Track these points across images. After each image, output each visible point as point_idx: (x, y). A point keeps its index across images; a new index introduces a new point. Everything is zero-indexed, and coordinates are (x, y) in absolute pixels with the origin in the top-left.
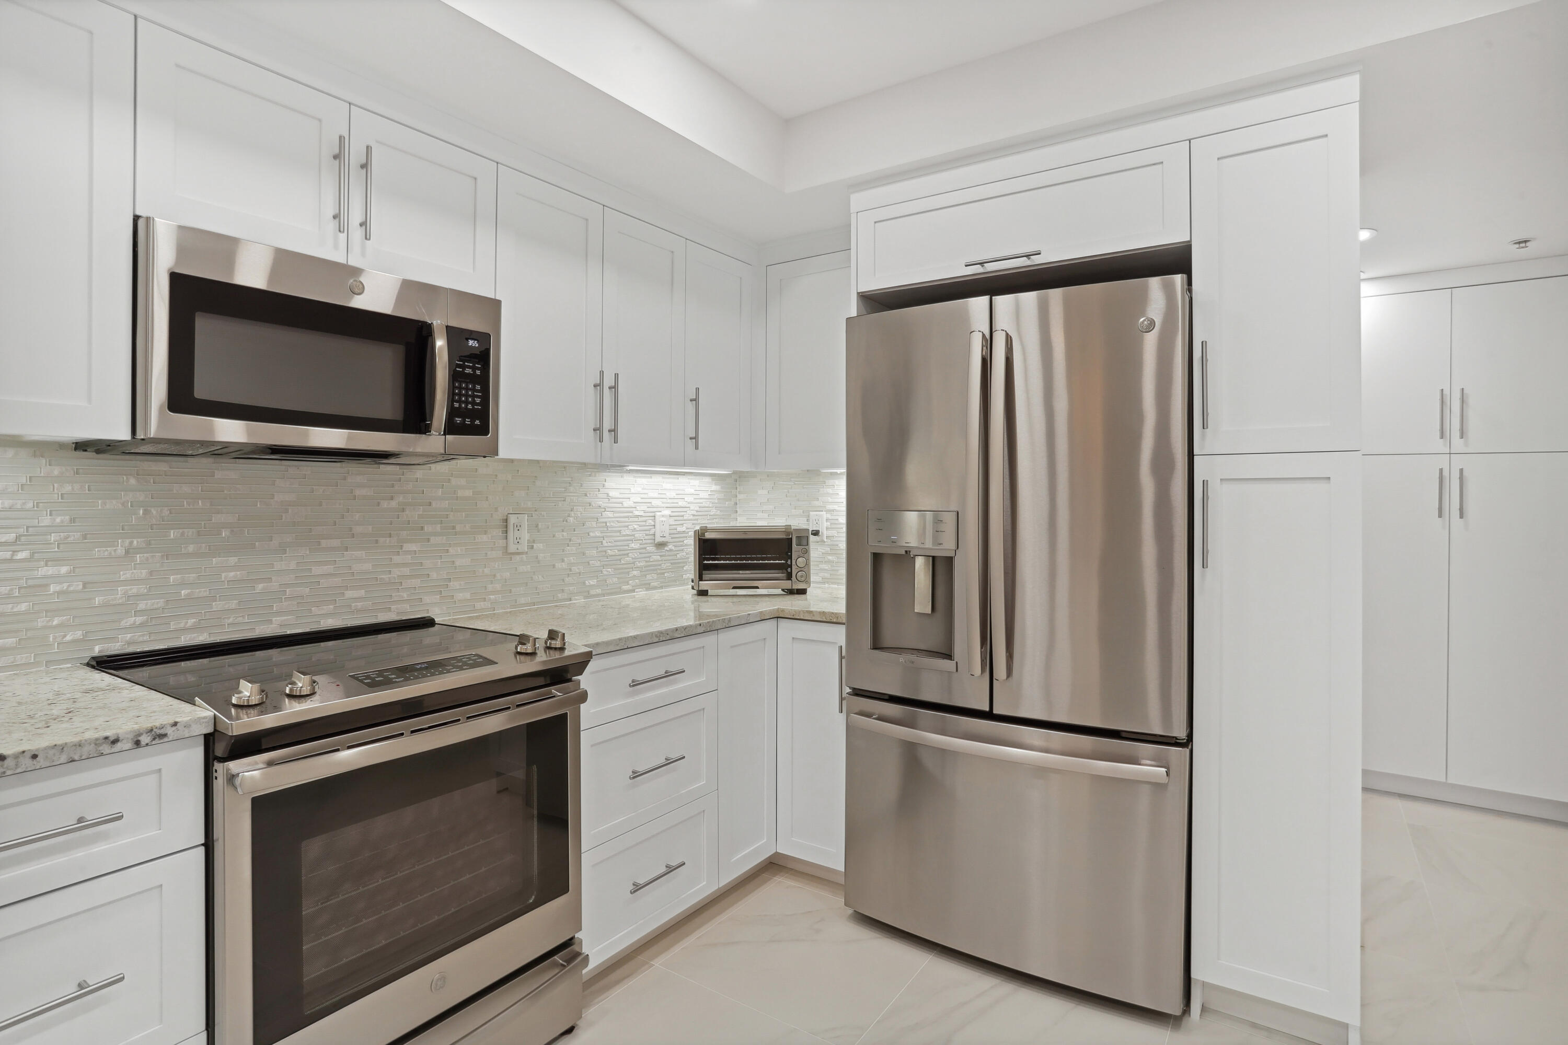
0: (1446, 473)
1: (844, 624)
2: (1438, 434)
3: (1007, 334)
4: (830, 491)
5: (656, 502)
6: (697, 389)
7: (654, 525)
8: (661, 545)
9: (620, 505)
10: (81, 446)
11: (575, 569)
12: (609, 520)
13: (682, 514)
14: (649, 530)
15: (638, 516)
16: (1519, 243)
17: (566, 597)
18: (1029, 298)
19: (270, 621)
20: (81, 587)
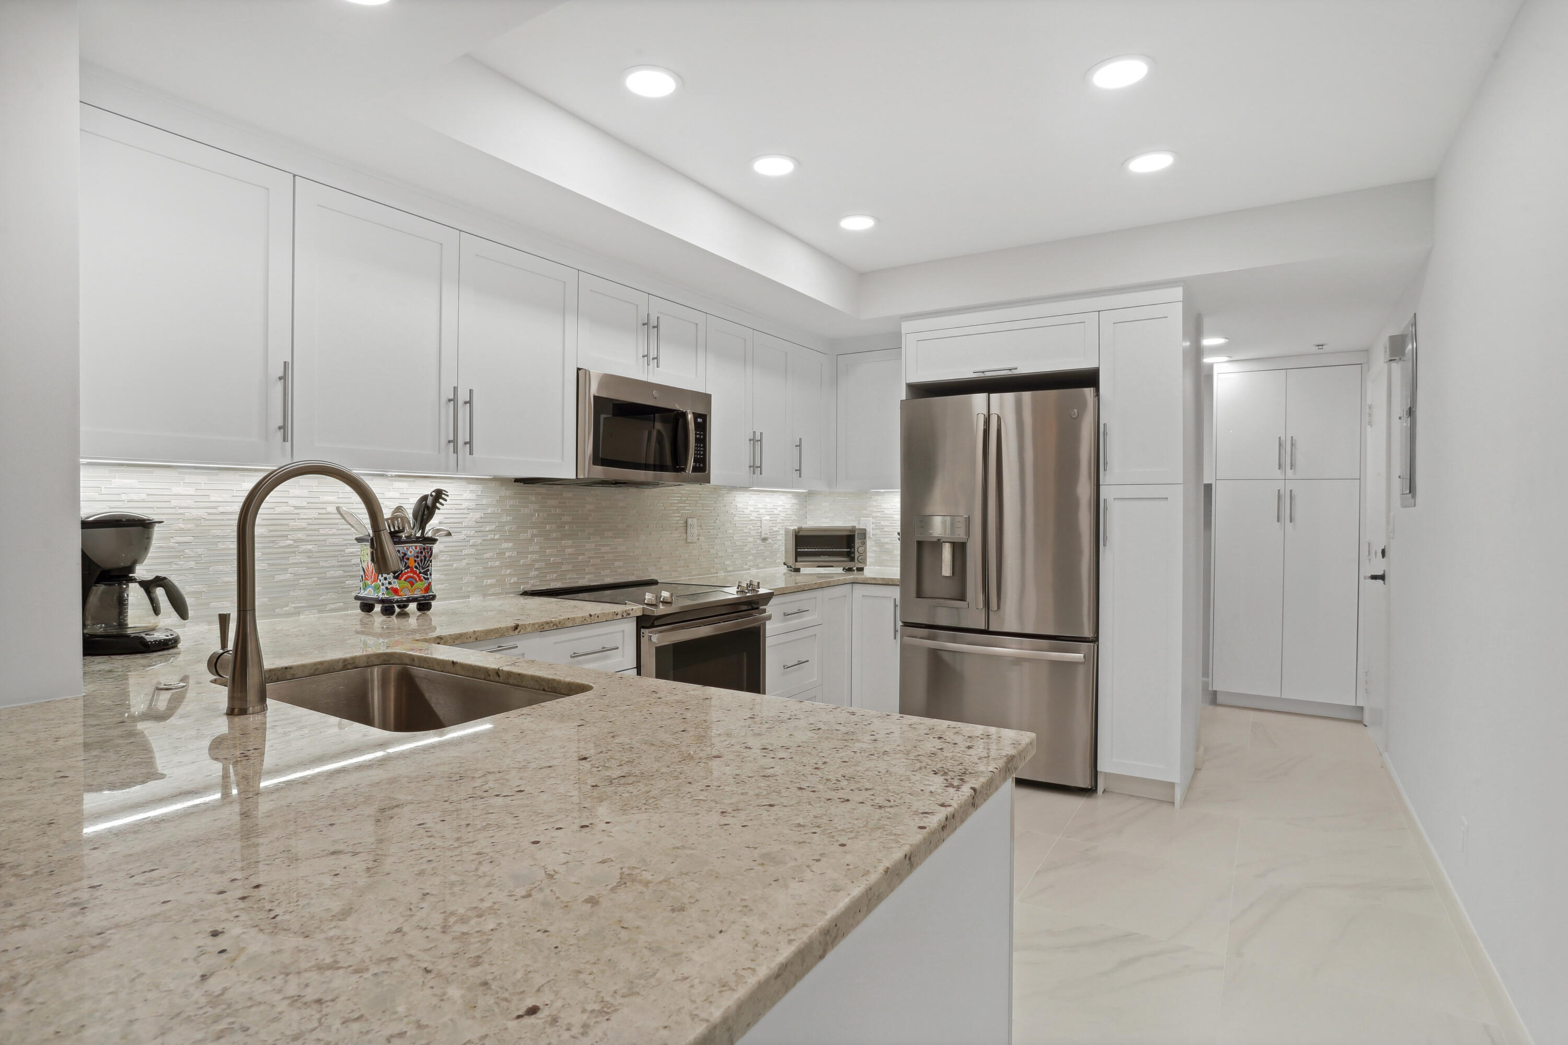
0: (1282, 492)
1: (898, 585)
2: (1277, 467)
3: (998, 416)
4: (875, 504)
5: (762, 511)
6: (800, 439)
7: (761, 526)
8: (765, 540)
9: (742, 513)
10: (517, 480)
11: (720, 554)
12: (738, 522)
13: (776, 519)
14: (758, 529)
15: (751, 520)
16: (1318, 346)
17: (715, 571)
18: (1009, 397)
19: (584, 578)
20: (516, 554)
